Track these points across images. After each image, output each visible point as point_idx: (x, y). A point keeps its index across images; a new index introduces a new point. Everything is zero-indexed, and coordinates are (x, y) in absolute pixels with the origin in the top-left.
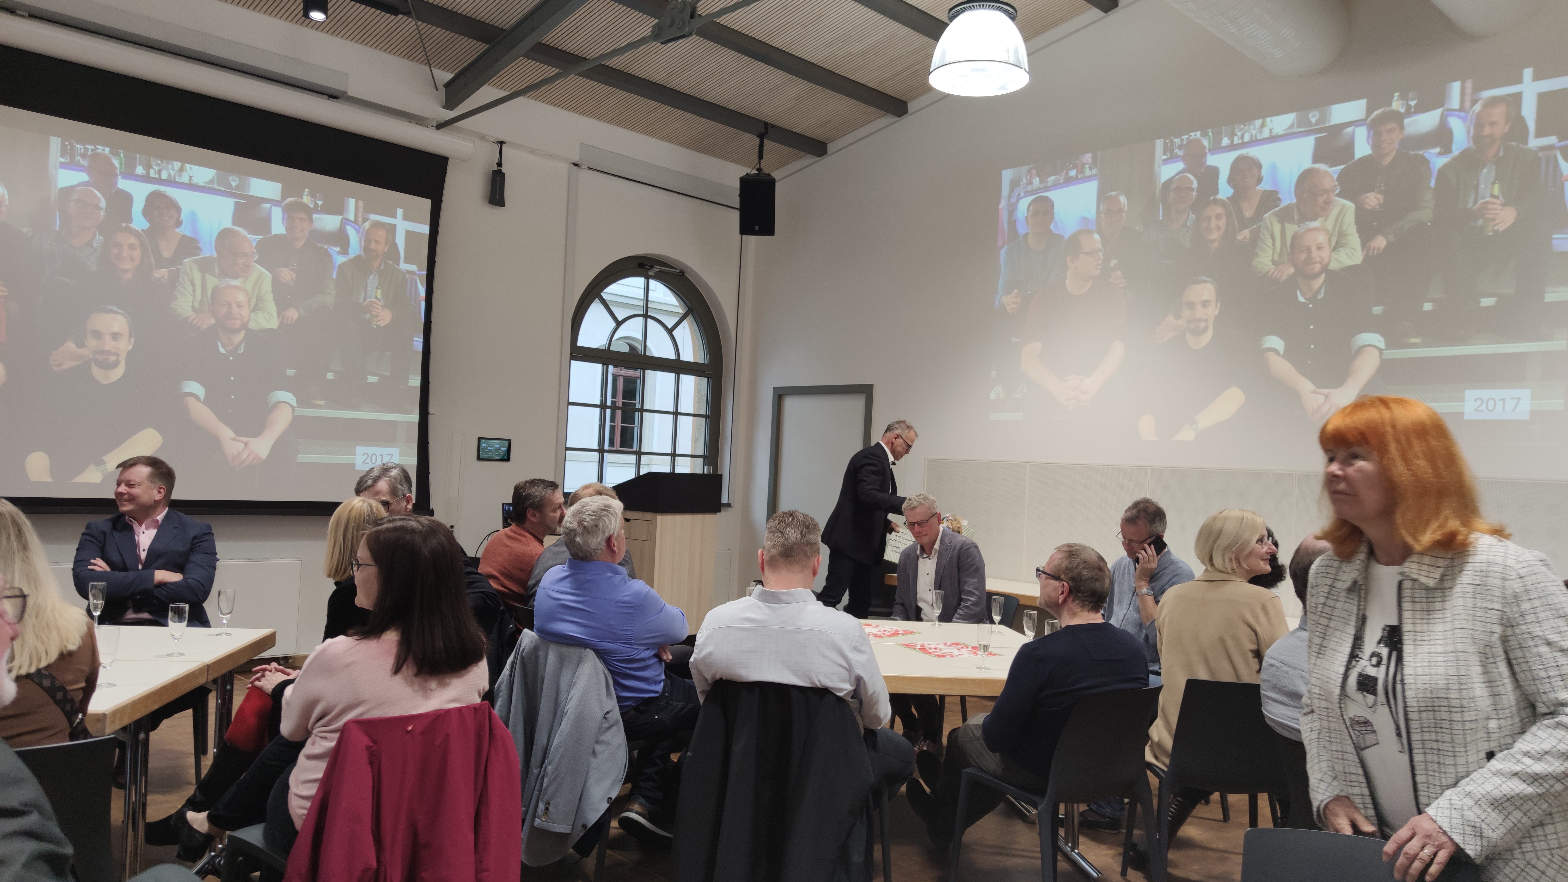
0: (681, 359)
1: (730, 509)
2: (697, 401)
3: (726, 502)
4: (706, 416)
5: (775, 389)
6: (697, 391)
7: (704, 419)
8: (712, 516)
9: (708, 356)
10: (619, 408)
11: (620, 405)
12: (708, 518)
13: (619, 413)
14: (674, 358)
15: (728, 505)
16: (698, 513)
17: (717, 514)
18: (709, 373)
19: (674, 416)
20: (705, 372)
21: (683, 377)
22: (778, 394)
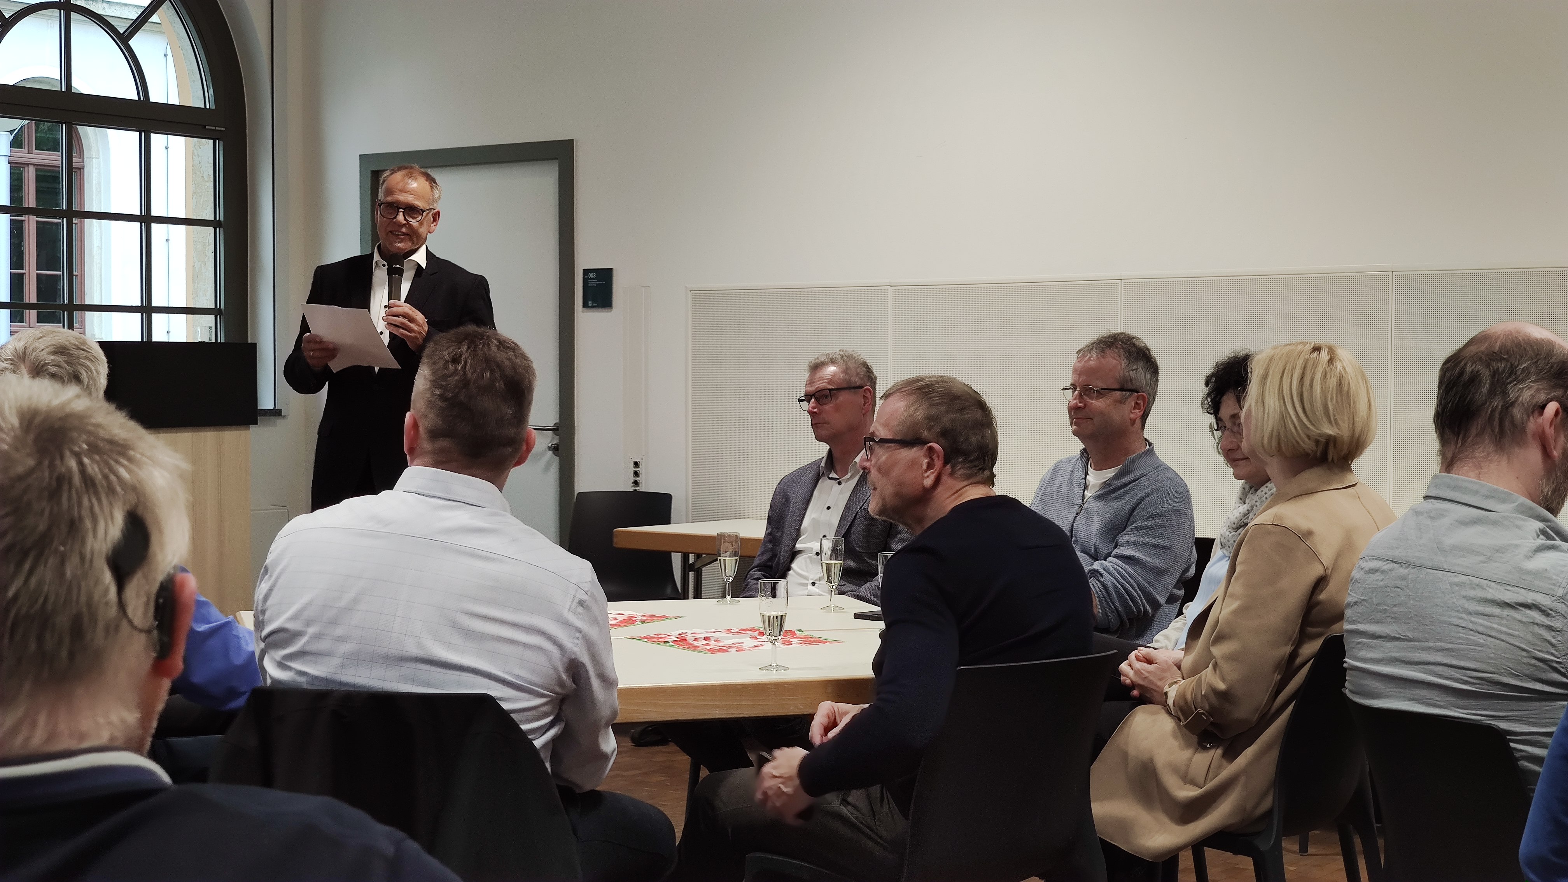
0: (153, 99)
1: (279, 421)
2: (192, 193)
3: (272, 407)
4: (213, 224)
5: (364, 159)
6: (192, 169)
7: (212, 229)
8: (238, 432)
9: (211, 91)
10: (30, 211)
12: (231, 436)
14: (137, 99)
15: (276, 413)
16: (209, 428)
17: (249, 430)
18: (217, 128)
19: (143, 224)
20: (207, 127)
21: (157, 140)
22: (373, 170)
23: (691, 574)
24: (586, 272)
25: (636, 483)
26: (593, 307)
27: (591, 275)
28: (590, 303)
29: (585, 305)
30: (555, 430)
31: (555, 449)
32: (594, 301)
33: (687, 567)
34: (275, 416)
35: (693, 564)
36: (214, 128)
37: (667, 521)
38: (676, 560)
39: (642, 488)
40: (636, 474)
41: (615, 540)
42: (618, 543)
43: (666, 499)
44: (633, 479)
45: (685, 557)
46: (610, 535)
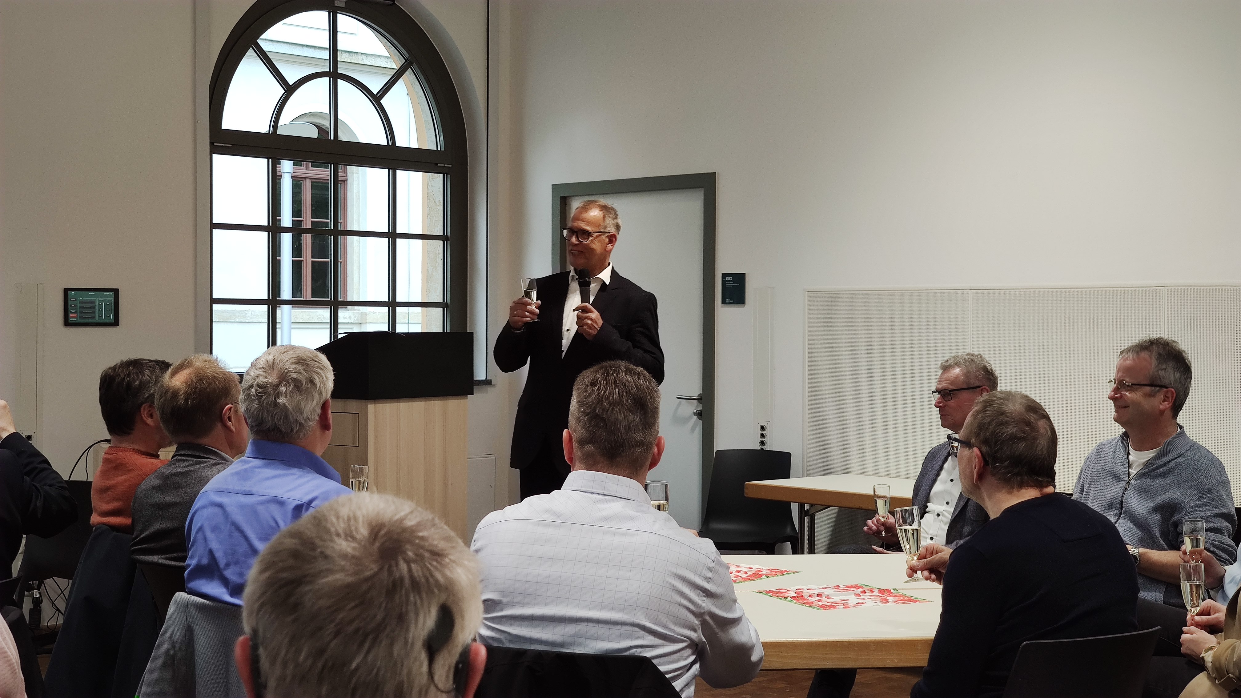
0: (398, 144)
1: (490, 389)
2: (427, 215)
3: (484, 379)
4: (442, 238)
5: (556, 188)
6: (427, 196)
7: (441, 242)
8: (459, 401)
9: (442, 138)
10: (307, 231)
11: (309, 226)
12: (453, 404)
13: (307, 240)
14: (387, 144)
15: (487, 383)
16: (437, 398)
17: (467, 399)
18: (446, 165)
19: (391, 239)
20: (438, 165)
21: (401, 174)
22: (562, 196)
23: (807, 519)
24: (724, 276)
25: (762, 443)
26: (730, 303)
27: (728, 278)
28: (727, 301)
29: (724, 302)
30: (700, 399)
31: (699, 414)
32: (731, 298)
33: (803, 513)
34: (487, 385)
35: (808, 511)
36: (444, 165)
37: (787, 476)
38: (795, 508)
39: (768, 447)
40: (763, 436)
41: (746, 491)
42: (748, 493)
43: (786, 457)
44: (760, 440)
45: (802, 506)
46: (742, 487)
